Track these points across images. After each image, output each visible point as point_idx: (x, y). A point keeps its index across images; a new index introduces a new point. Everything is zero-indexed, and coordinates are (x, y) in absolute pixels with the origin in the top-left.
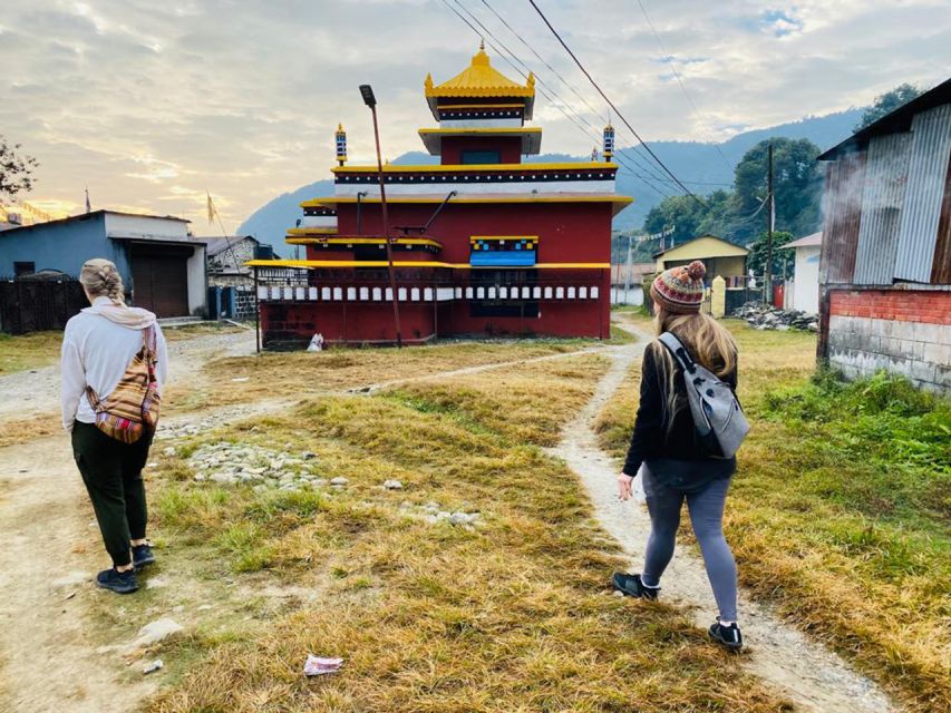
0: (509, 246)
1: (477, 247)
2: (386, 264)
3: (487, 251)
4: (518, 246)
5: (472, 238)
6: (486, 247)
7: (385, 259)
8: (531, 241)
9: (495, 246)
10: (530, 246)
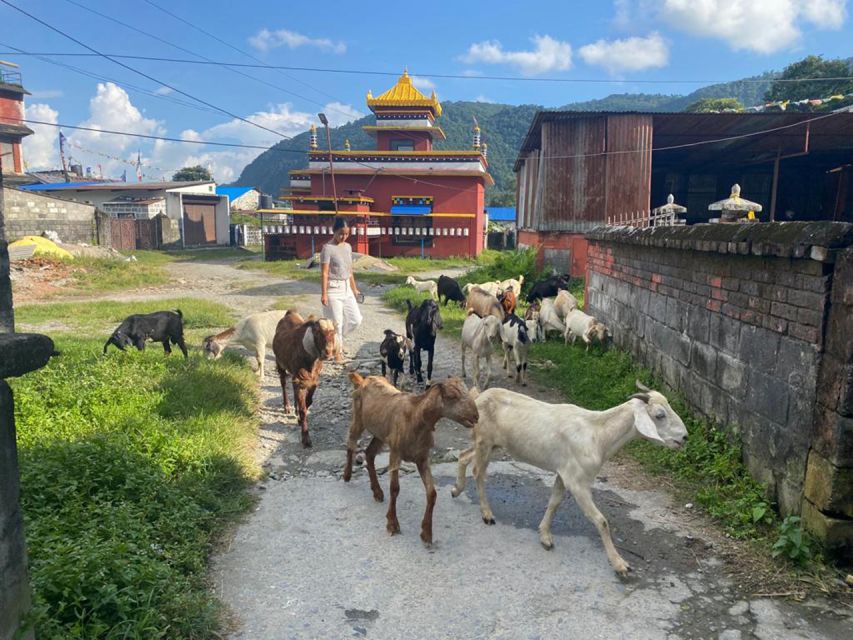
0: (415, 203)
1: (395, 202)
2: (334, 213)
3: (402, 205)
4: (421, 203)
5: (393, 197)
6: (401, 202)
7: (334, 209)
8: (428, 199)
9: (407, 202)
10: (428, 202)
